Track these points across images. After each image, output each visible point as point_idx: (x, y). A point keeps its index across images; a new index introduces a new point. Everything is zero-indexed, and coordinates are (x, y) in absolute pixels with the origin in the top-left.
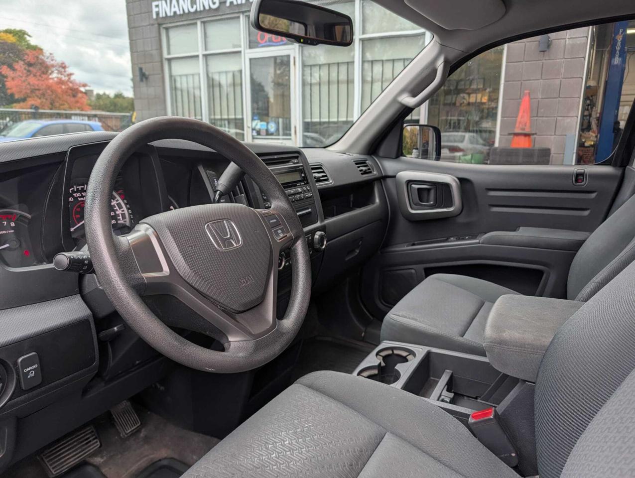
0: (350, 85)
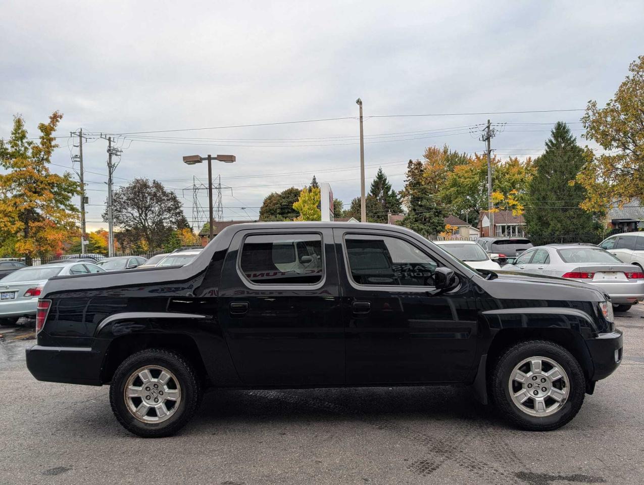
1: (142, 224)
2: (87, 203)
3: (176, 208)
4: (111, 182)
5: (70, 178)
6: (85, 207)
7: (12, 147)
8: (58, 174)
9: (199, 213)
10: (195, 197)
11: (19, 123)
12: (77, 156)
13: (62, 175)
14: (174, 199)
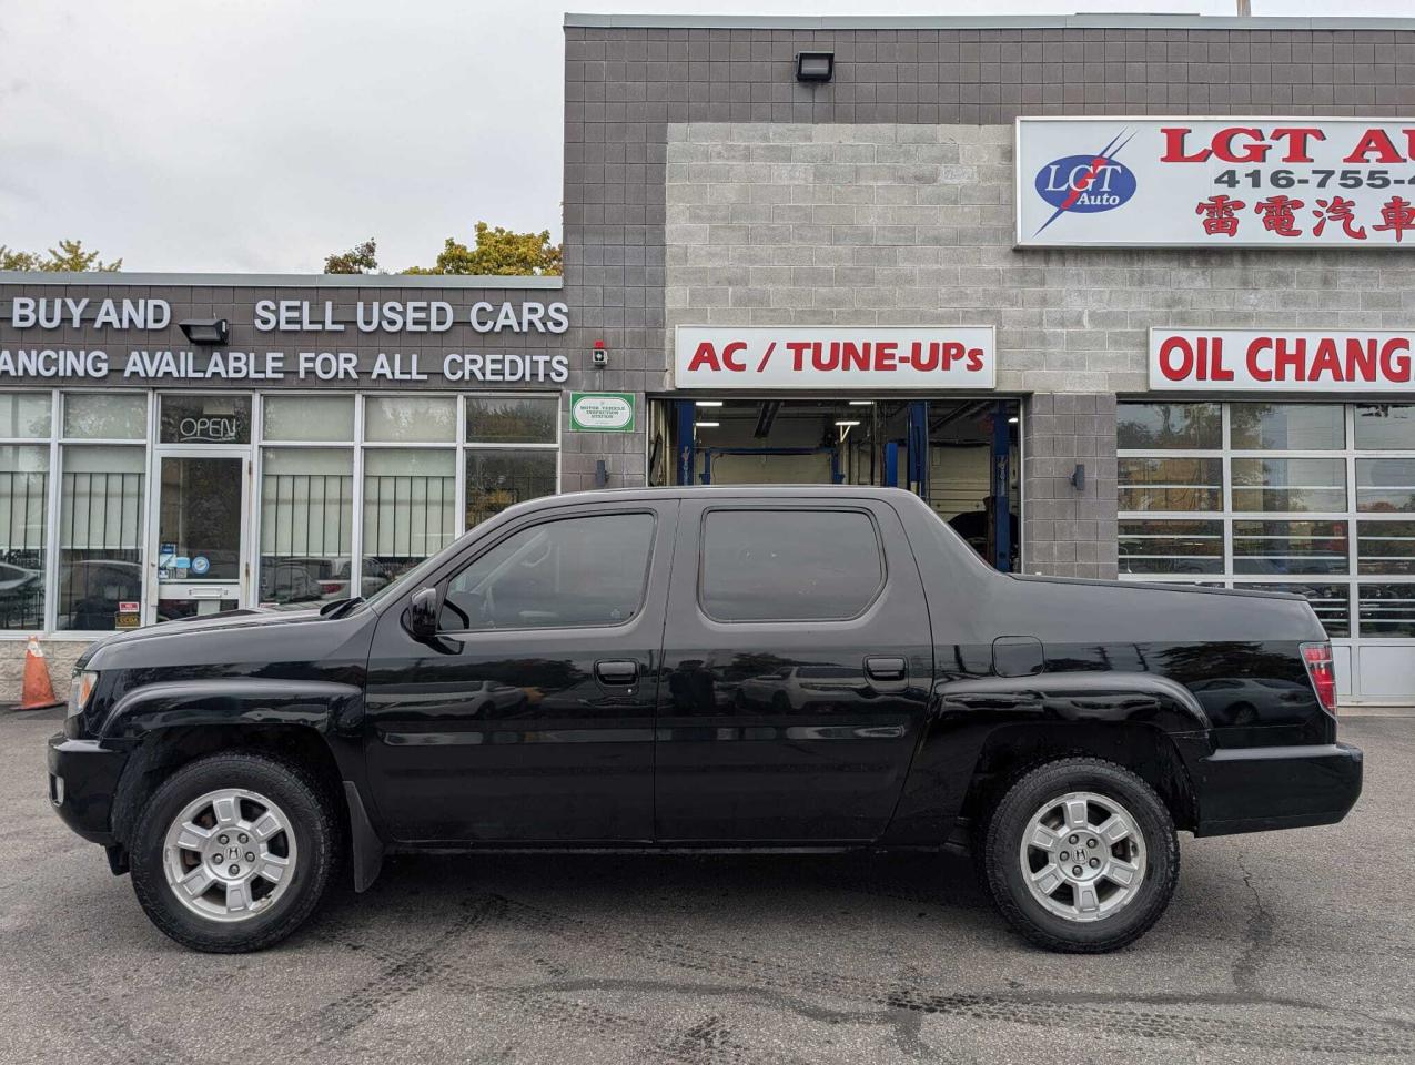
0: (345, 507)
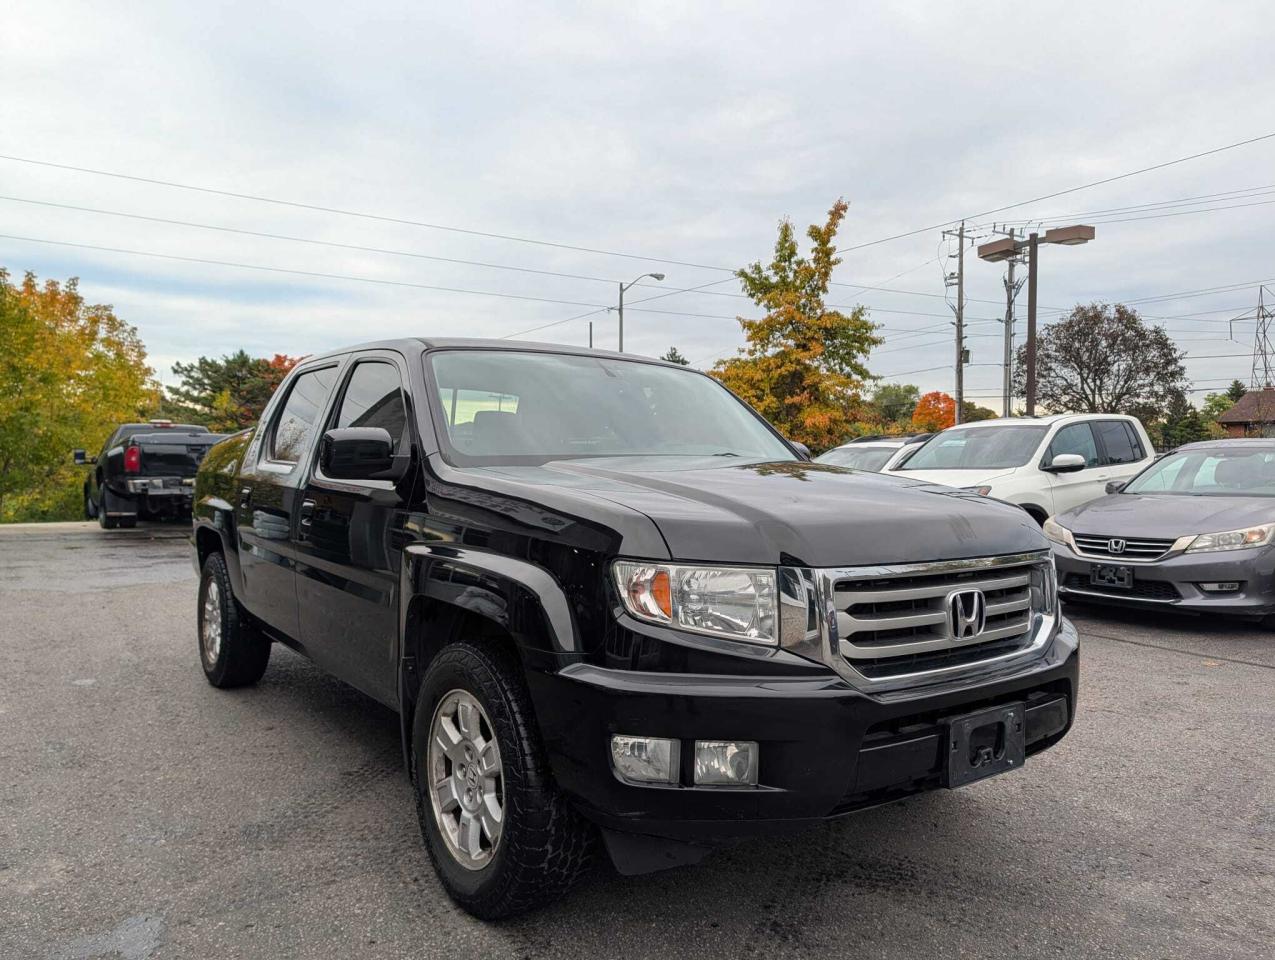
1: (1088, 400)
2: (967, 361)
3: (1168, 363)
4: (1010, 317)
5: (862, 315)
6: (964, 370)
7: (776, 273)
8: (841, 312)
9: (1270, 373)
10: (1261, 336)
11: (786, 231)
12: (952, 274)
13: (847, 314)
14: (1162, 343)
